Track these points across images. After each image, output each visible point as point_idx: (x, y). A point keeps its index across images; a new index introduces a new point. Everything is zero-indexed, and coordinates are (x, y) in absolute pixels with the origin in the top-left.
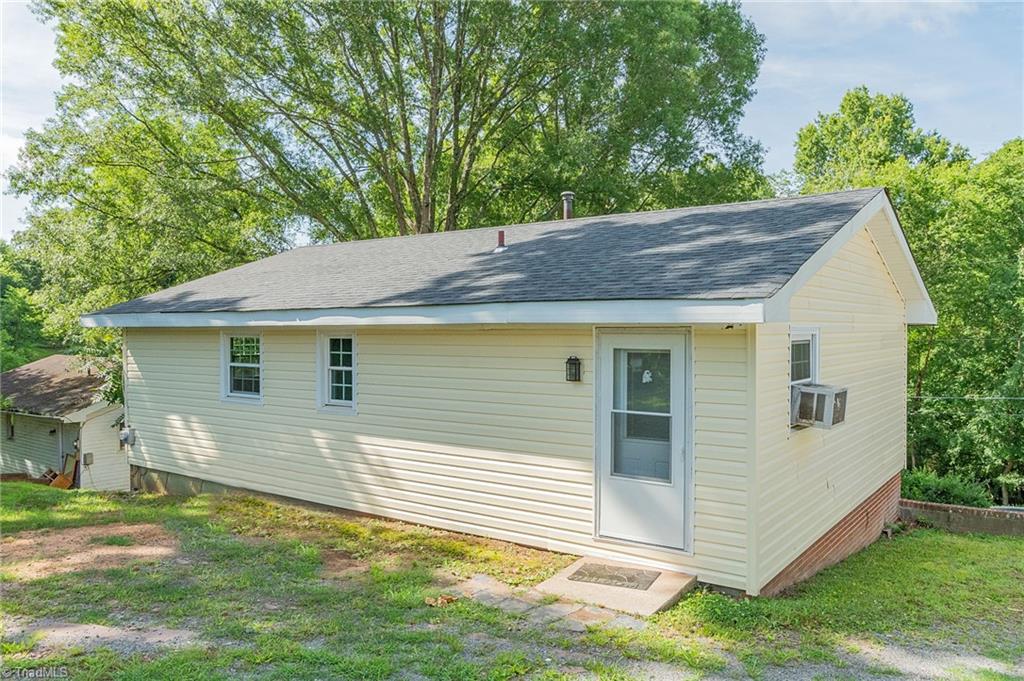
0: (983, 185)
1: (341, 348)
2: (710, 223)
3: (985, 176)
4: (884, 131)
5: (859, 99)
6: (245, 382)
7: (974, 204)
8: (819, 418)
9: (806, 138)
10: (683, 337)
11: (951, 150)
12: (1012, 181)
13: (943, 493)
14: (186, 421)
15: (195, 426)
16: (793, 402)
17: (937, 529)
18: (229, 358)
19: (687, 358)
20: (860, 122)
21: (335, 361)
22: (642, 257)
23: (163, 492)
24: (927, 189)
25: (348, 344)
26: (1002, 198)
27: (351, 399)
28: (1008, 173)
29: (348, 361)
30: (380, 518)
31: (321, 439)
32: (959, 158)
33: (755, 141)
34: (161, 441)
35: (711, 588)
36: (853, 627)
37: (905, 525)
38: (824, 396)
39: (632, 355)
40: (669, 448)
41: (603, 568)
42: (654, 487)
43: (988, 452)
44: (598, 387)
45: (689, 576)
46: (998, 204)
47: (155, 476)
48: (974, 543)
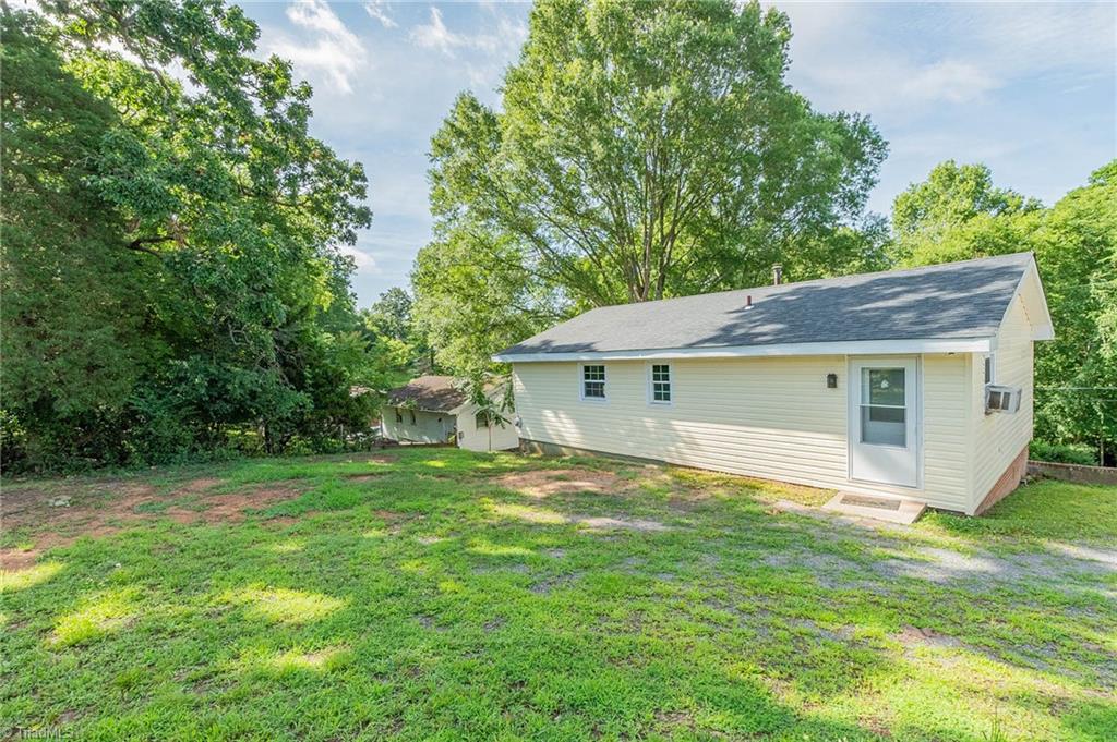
0: (1056, 228)
1: (661, 371)
2: (901, 285)
3: (1058, 220)
4: (968, 193)
5: (947, 170)
6: (594, 390)
7: (1049, 242)
8: (1005, 407)
9: (902, 203)
10: (914, 361)
11: (1026, 202)
12: (1083, 222)
13: (1058, 456)
14: (556, 414)
15: (562, 416)
16: (986, 397)
17: (1061, 481)
18: (583, 377)
19: (918, 373)
20: (947, 188)
21: (656, 378)
22: (867, 310)
23: (541, 453)
24: (1009, 235)
25: (666, 368)
26: (1074, 236)
27: (669, 399)
28: (1079, 216)
29: (666, 378)
30: (690, 468)
31: (650, 423)
32: (1031, 209)
33: (882, 216)
34: (539, 425)
35: (938, 510)
36: (1051, 534)
37: (1034, 478)
38: (1009, 394)
39: (872, 372)
40: (904, 428)
41: (859, 497)
42: (893, 451)
43: (1061, 428)
44: (850, 391)
45: (921, 504)
46: (1071, 241)
47: (535, 444)
48: (1096, 490)
